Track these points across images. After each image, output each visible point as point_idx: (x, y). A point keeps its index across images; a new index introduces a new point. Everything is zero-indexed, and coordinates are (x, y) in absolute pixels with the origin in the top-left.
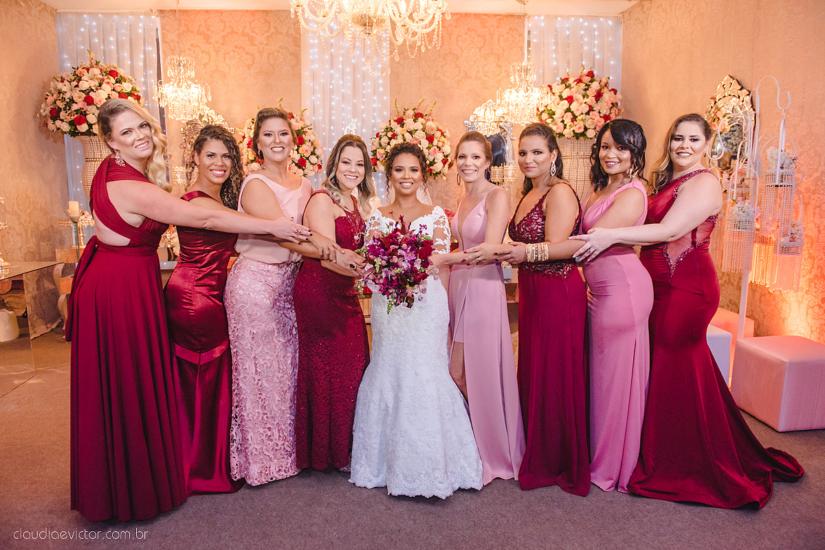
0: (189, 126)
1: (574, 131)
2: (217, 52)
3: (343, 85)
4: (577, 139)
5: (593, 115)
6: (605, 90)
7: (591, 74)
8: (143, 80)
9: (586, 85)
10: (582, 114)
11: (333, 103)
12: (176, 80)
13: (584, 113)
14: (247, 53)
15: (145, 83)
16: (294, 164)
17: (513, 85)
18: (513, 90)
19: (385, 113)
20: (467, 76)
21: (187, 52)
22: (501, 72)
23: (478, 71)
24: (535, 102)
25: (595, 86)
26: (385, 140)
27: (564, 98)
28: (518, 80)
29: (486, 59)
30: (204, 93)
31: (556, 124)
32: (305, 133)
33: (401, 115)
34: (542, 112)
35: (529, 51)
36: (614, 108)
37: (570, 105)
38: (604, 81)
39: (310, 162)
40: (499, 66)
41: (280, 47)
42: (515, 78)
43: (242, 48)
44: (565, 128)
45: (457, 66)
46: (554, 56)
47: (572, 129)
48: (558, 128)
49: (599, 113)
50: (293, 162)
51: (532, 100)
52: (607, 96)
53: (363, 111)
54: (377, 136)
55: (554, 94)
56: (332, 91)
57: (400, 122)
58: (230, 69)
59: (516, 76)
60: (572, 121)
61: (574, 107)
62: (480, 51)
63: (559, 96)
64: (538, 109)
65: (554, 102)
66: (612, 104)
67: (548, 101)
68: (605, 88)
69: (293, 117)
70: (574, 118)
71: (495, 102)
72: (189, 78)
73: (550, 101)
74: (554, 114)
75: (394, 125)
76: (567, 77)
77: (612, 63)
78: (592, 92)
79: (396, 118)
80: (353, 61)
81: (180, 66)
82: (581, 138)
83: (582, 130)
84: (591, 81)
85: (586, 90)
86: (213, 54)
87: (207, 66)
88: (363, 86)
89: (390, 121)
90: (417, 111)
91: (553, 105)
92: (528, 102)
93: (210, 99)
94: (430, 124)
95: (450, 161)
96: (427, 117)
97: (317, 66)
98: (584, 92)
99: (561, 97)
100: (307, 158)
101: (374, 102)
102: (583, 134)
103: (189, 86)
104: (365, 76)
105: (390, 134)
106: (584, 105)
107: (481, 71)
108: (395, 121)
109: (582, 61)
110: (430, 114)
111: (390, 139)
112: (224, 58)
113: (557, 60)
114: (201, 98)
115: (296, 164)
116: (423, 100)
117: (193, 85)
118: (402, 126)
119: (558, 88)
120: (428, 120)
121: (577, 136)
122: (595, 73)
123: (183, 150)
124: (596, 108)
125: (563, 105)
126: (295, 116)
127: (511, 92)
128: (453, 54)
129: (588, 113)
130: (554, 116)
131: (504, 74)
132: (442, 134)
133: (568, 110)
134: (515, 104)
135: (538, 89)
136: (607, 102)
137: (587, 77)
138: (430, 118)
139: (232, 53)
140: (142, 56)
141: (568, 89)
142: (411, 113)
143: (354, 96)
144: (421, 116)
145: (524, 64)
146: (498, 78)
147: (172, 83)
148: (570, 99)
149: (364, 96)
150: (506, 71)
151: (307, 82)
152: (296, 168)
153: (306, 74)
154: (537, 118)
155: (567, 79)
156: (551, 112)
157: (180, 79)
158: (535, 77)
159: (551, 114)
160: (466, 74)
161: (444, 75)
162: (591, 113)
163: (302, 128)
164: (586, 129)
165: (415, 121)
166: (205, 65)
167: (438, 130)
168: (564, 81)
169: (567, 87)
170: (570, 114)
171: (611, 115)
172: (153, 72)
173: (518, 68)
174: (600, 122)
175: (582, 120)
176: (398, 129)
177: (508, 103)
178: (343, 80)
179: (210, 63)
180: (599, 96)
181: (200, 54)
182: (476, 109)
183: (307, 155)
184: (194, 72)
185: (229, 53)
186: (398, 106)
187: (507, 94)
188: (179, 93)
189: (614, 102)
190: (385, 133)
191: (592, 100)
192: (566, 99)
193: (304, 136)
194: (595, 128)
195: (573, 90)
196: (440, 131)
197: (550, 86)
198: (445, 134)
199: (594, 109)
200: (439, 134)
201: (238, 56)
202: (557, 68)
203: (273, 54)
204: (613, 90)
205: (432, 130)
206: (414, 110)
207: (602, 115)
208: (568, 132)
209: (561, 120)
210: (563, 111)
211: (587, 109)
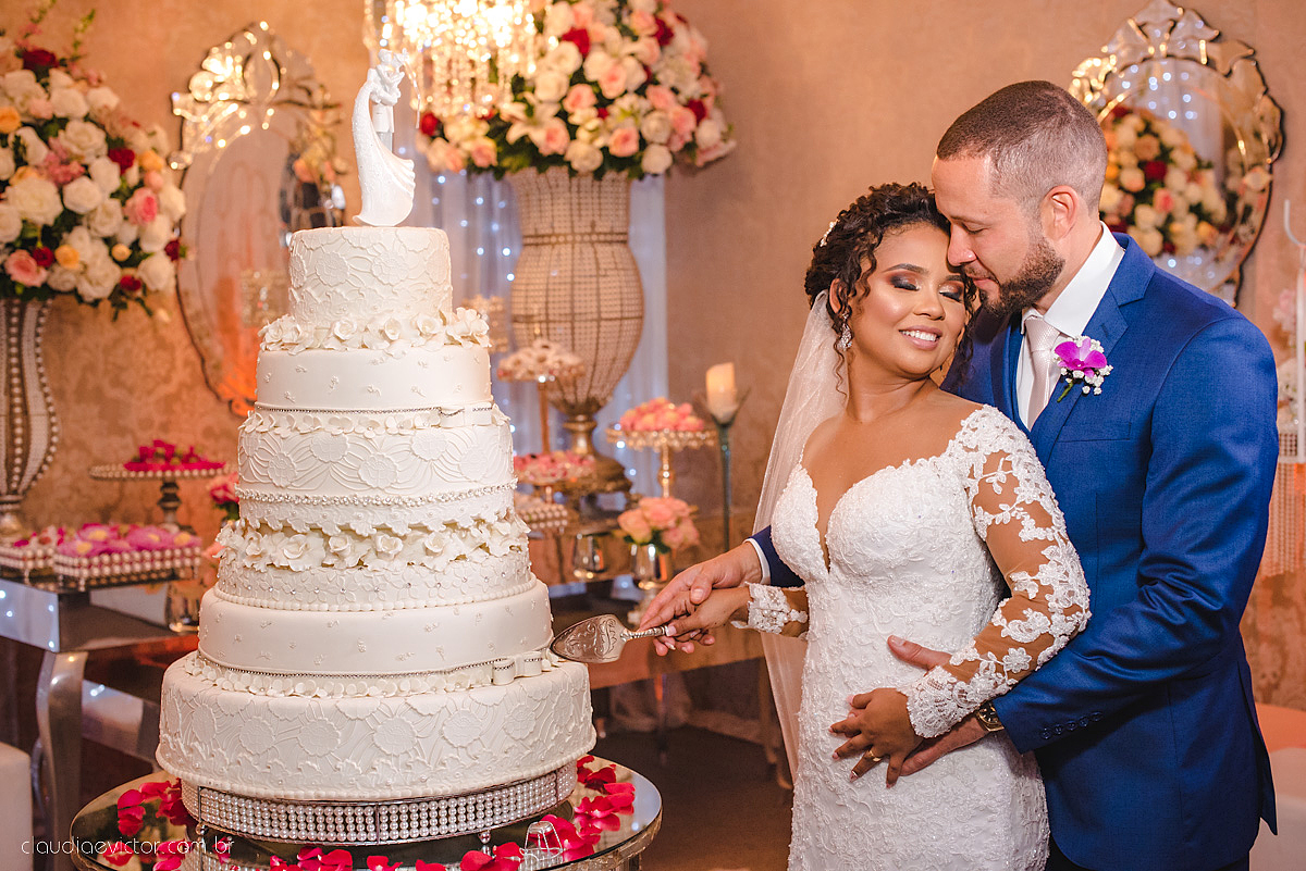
10: (625, 92)
13: (632, 88)
44: (573, 137)
47: (600, 143)
48: (550, 138)
49: (675, 91)
60: (598, 115)
61: (597, 65)
63: (535, 26)
66: (700, 64)
68: (668, 10)
70: (603, 105)
74: (531, 89)
85: (616, 12)
96: (72, 70)
99: (538, 29)
102: (633, 162)
106: (627, 62)
121: (614, 166)
124: (667, 77)
125: (561, 58)
129: (641, 91)
133: (578, 77)
144: (53, 61)
148: (581, 40)
162: (651, 90)
164: (642, 144)
167: (134, 123)
170: (585, 92)
171: (706, 103)
174: (681, 123)
175: (629, 112)
180: (663, 35)
189: (703, 58)
191: (649, 48)
194: (669, 143)
196: (139, 126)
199: (660, 78)
204: (679, 19)
207: (681, 99)
208: (583, 153)
209: (554, 109)
210: (565, 81)
211: (641, 77)
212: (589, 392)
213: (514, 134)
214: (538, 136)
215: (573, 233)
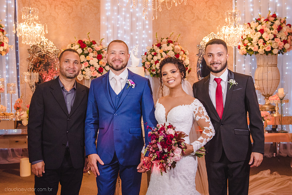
0: (33, 48)
1: (265, 50)
2: (51, 5)
3: (125, 24)
4: (267, 54)
5: (277, 40)
6: (284, 25)
7: (274, 16)
8: (5, 20)
9: (272, 22)
10: (270, 40)
11: (119, 35)
12: (27, 21)
13: (271, 39)
14: (68, 6)
15: (7, 22)
16: (96, 71)
17: (227, 24)
18: (227, 27)
19: (150, 41)
20: (198, 19)
21: (33, 5)
22: (219, 16)
23: (205, 16)
24: (241, 33)
25: (277, 23)
26: (150, 57)
27: (258, 30)
28: (230, 20)
29: (210, 9)
30: (43, 29)
31: (253, 46)
32: (103, 52)
33: (159, 42)
34: (245, 39)
35: (236, 3)
36: (290, 36)
37: (262, 34)
38: (283, 19)
39: (105, 70)
40: (217, 12)
41: (88, 2)
42: (228, 20)
43: (66, 3)
44: (259, 48)
45: (192, 13)
46: (251, 5)
47: (263, 49)
48: (255, 48)
49: (281, 39)
50: (96, 70)
51: (238, 32)
52: (285, 29)
53: (136, 40)
54: (145, 54)
55: (251, 28)
56: (118, 28)
57: (159, 46)
58: (58, 15)
59: (229, 18)
60: (264, 44)
61: (264, 36)
62: (206, 4)
63: (255, 29)
64: (242, 37)
65: (251, 33)
66: (288, 33)
67: (248, 32)
68: (284, 24)
69: (96, 43)
70: (265, 42)
71: (216, 33)
72: (35, 20)
73: (249, 32)
74: (252, 40)
75: (156, 48)
76: (259, 18)
77: (287, 8)
78: (275, 27)
79: (156, 44)
80: (131, 10)
81: (29, 13)
82: (270, 54)
83: (270, 49)
84: (275, 20)
85: (271, 25)
86: (48, 6)
87: (44, 13)
88: (137, 25)
89: (153, 45)
90: (169, 40)
91: (251, 35)
92: (236, 33)
93: (47, 32)
94: (177, 47)
95: (189, 69)
96: (175, 43)
97: (110, 13)
98: (270, 27)
99: (256, 30)
100: (104, 67)
101: (143, 34)
102: (271, 52)
103: (35, 25)
104: (138, 19)
105: (153, 53)
106: (270, 34)
107: (207, 15)
108: (156, 45)
109: (268, 8)
110: (177, 41)
111: (153, 56)
112: (55, 8)
113: (253, 7)
114: (42, 32)
115: (97, 71)
116: (173, 33)
117: (37, 24)
118: (160, 48)
119: (254, 25)
120: (175, 45)
121: (266, 53)
122: (277, 15)
123: (29, 62)
124: (279, 36)
125: (258, 34)
126: (97, 42)
127: (225, 28)
128: (190, 6)
129: (273, 39)
130: (252, 41)
131: (220, 17)
132: (184, 53)
133: (261, 38)
134: (228, 34)
135: (242, 26)
136: (285, 32)
137: (272, 18)
138: (177, 43)
139: (59, 6)
140: (5, 6)
141: (260, 25)
142: (165, 40)
143: (132, 30)
144: (171, 42)
145: (234, 11)
146: (217, 19)
147: (25, 23)
148: (262, 31)
149: (137, 31)
150: (222, 15)
151: (103, 22)
152: (97, 73)
153: (103, 18)
154: (242, 42)
155: (259, 19)
156: (250, 39)
157: (29, 21)
158: (240, 19)
159: (251, 40)
160: (198, 18)
161: (185, 18)
162: (275, 39)
163: (101, 50)
164: (272, 49)
165: (168, 45)
166: (43, 12)
167: (182, 50)
168: (258, 20)
169: (259, 24)
170: (262, 40)
171: (288, 40)
172: (11, 16)
173: (230, 13)
174: (281, 44)
175: (270, 43)
176: (158, 50)
177: (224, 35)
178: (125, 21)
179: (46, 12)
180: (280, 29)
181: (41, 6)
182: (204, 38)
183: (104, 65)
184: (38, 17)
185: (57, 6)
186: (157, 37)
187: (223, 29)
188: (29, 29)
189: (290, 32)
190: (150, 53)
191: (275, 31)
192: (259, 31)
193: (102, 54)
194: (278, 48)
195: (264, 26)
196: (183, 51)
197: (249, 24)
198: (186, 53)
199: (277, 37)
200: (182, 53)
201: (63, 8)
202: (253, 12)
203: (84, 6)
204: (288, 25)
205: (178, 50)
206: (167, 39)
207: (282, 40)
208: (261, 51)
209: (256, 44)
210: (258, 38)
211: (273, 37)
212: (267, 93)
213: (249, 48)
214: (253, 48)
215: (264, 65)
